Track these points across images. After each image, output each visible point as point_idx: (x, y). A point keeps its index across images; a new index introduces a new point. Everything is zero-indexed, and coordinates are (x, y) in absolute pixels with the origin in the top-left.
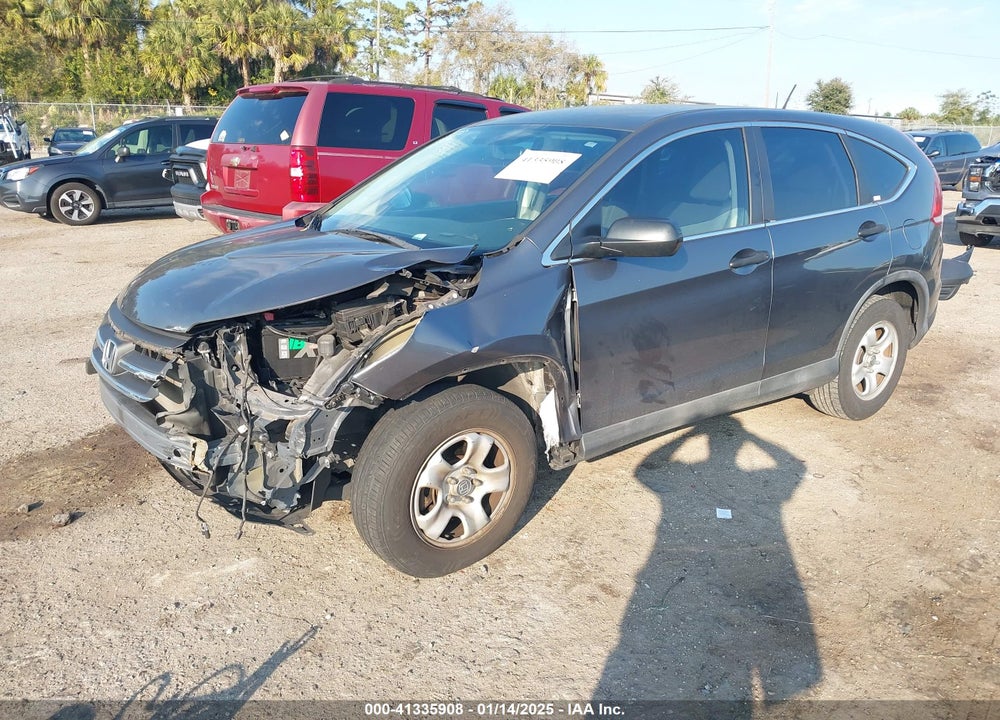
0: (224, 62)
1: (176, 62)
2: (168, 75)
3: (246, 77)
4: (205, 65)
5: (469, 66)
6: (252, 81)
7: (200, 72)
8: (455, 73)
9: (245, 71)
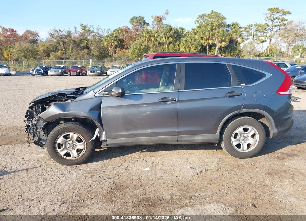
0: (202, 46)
1: (189, 47)
2: (186, 50)
3: (208, 50)
4: (196, 47)
5: (285, 42)
6: (209, 51)
7: (195, 49)
8: (280, 45)
9: (208, 48)
